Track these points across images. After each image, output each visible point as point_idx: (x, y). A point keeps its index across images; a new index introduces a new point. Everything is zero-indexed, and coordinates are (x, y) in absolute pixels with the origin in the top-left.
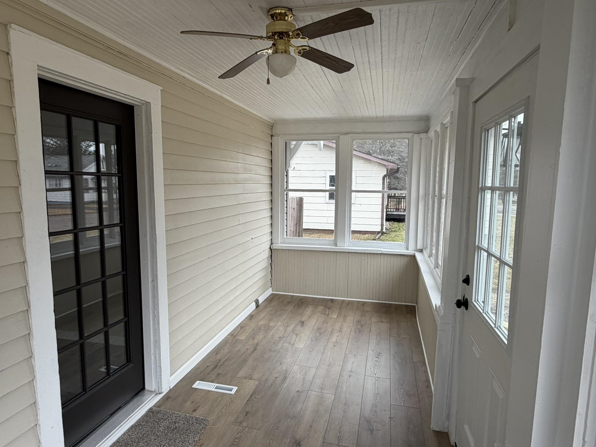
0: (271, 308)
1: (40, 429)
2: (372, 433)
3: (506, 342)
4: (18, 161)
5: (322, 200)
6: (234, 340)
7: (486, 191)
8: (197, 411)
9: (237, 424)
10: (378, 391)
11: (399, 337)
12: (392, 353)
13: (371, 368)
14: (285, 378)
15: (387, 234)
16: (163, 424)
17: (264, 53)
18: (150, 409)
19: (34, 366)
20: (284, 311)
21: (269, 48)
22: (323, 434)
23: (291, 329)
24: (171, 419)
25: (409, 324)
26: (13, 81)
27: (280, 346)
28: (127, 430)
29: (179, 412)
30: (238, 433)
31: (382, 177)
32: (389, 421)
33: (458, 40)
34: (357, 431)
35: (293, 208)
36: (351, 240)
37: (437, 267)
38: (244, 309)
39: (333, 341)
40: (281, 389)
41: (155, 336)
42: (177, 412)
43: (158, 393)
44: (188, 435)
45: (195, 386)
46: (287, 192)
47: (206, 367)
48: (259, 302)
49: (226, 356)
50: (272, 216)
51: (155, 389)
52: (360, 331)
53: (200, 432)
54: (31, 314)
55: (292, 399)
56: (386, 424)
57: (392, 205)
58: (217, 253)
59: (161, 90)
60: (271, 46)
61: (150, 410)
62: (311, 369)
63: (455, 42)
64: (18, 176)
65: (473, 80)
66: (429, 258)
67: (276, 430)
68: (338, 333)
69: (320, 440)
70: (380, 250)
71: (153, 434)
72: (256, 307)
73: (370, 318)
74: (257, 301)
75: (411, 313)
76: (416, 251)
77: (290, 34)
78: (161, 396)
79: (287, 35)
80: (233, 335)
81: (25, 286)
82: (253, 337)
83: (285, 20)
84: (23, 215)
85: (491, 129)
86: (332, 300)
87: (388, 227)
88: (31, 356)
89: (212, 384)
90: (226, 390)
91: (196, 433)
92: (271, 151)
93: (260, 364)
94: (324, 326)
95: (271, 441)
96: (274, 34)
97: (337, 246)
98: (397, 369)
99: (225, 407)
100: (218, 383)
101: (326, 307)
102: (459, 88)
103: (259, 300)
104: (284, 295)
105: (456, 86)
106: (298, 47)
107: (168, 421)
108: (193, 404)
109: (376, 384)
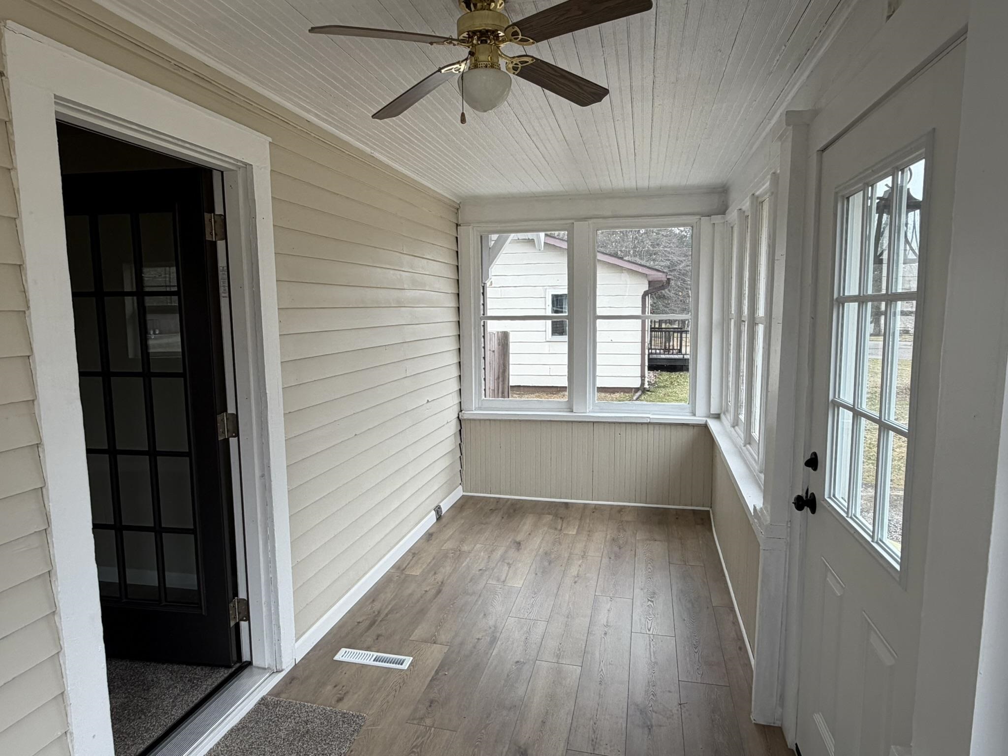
0: (463, 521)
1: (72, 741)
2: (650, 732)
3: (898, 567)
4: (24, 266)
5: (541, 337)
6: (403, 576)
7: (846, 304)
8: (345, 700)
9: (415, 722)
10: (655, 658)
11: (685, 564)
12: (675, 592)
13: (640, 620)
14: (494, 640)
15: (651, 392)
16: (286, 725)
17: (453, 70)
18: (262, 699)
19: (60, 628)
20: (485, 524)
21: (462, 61)
22: (565, 736)
23: (498, 555)
24: (299, 717)
25: (701, 542)
26: (11, 121)
27: (481, 586)
28: (223, 738)
29: (314, 703)
30: (418, 738)
31: (641, 296)
32: (678, 710)
33: (788, 44)
34: (624, 729)
35: (492, 350)
36: (597, 402)
37: (750, 444)
38: (417, 524)
39: (573, 574)
40: (489, 659)
41: (267, 572)
42: (309, 704)
43: (275, 671)
44: (328, 743)
45: (338, 657)
46: (484, 322)
47: (356, 623)
48: (441, 511)
49: (389, 604)
50: (460, 362)
51: (269, 664)
52: (617, 556)
53: (349, 737)
54: (52, 536)
55: (508, 676)
56: (673, 715)
57: (658, 343)
58: (370, 428)
59: (270, 142)
60: (466, 57)
61: (262, 701)
62: (537, 623)
63: (784, 47)
64: (25, 292)
65: (815, 113)
66: (732, 428)
67: (483, 731)
68: (581, 561)
69: (562, 746)
70: (648, 417)
71: (268, 743)
72: (437, 519)
73: (633, 533)
74: (439, 508)
75: (703, 524)
76: (708, 417)
77: (500, 35)
78: (281, 676)
79: (495, 36)
80: (400, 568)
81: (41, 488)
82: (434, 569)
83: (491, 10)
84: (34, 361)
85: (853, 197)
86: (566, 504)
87: (653, 380)
88: (54, 612)
89: (369, 653)
90: (393, 663)
91: (342, 740)
92: (457, 252)
93: (450, 616)
94: (555, 549)
95: (476, 750)
96: (470, 33)
97: (572, 412)
98: (686, 619)
99: (394, 693)
100: (378, 652)
101: (556, 516)
102: (791, 127)
103: (442, 507)
104: (484, 497)
105: (786, 125)
106: (514, 57)
107: (294, 719)
108: (337, 688)
109: (652, 646)
